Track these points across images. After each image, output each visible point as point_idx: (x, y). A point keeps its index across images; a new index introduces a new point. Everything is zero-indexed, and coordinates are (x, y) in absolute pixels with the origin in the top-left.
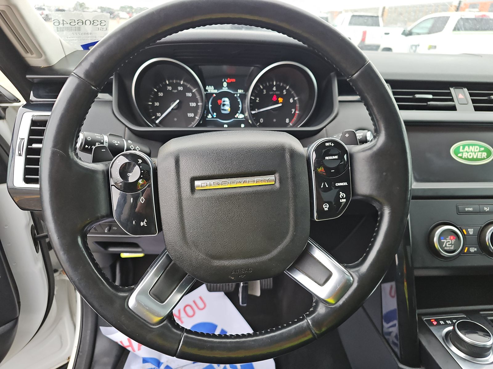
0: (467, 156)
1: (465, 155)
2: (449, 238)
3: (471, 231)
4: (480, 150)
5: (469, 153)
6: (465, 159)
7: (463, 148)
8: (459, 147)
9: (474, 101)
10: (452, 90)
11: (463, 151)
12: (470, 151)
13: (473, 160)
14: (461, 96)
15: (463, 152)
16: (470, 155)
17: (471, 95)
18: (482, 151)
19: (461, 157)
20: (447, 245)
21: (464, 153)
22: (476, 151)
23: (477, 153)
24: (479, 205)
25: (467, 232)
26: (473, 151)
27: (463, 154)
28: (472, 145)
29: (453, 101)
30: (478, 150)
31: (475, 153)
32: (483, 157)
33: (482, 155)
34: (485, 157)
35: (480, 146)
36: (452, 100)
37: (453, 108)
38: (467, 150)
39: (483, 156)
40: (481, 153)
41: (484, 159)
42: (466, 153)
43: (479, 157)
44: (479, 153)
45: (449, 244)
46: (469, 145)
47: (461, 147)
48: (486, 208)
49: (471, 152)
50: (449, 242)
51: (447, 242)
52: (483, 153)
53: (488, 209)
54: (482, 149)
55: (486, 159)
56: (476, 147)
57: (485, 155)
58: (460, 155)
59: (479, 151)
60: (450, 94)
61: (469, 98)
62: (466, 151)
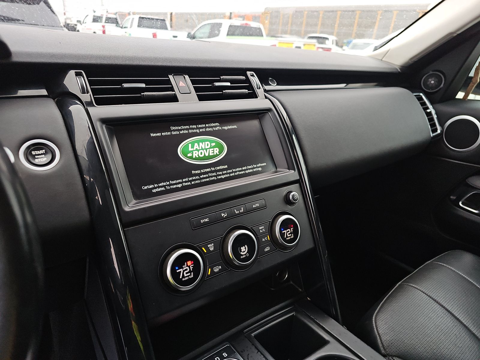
0: (198, 155)
1: (195, 155)
2: (186, 266)
3: (211, 247)
4: (211, 145)
5: (200, 151)
6: (196, 159)
7: (193, 147)
8: (188, 145)
9: (197, 90)
10: (171, 77)
11: (192, 149)
12: (200, 148)
13: (205, 158)
14: (182, 84)
15: (192, 152)
16: (201, 153)
17: (193, 82)
18: (214, 147)
19: (191, 158)
20: (185, 275)
21: (194, 152)
22: (207, 147)
23: (208, 150)
24: (215, 212)
25: (207, 249)
26: (204, 148)
27: (193, 154)
28: (202, 141)
29: (173, 91)
30: (209, 146)
31: (206, 150)
32: (215, 154)
33: (214, 150)
34: (218, 153)
35: (211, 142)
36: (172, 89)
37: (174, 99)
38: (196, 148)
39: (215, 152)
40: (213, 149)
41: (217, 155)
42: (197, 152)
43: (211, 154)
44: (211, 150)
45: (187, 273)
46: (198, 142)
47: (190, 145)
48: (224, 214)
49: (202, 149)
50: (186, 270)
51: (184, 271)
52: (215, 149)
53: (225, 215)
54: (214, 144)
55: (219, 155)
56: (207, 143)
57: (217, 151)
58: (189, 155)
59: (211, 148)
60: (169, 82)
61: (191, 87)
62: (197, 150)
